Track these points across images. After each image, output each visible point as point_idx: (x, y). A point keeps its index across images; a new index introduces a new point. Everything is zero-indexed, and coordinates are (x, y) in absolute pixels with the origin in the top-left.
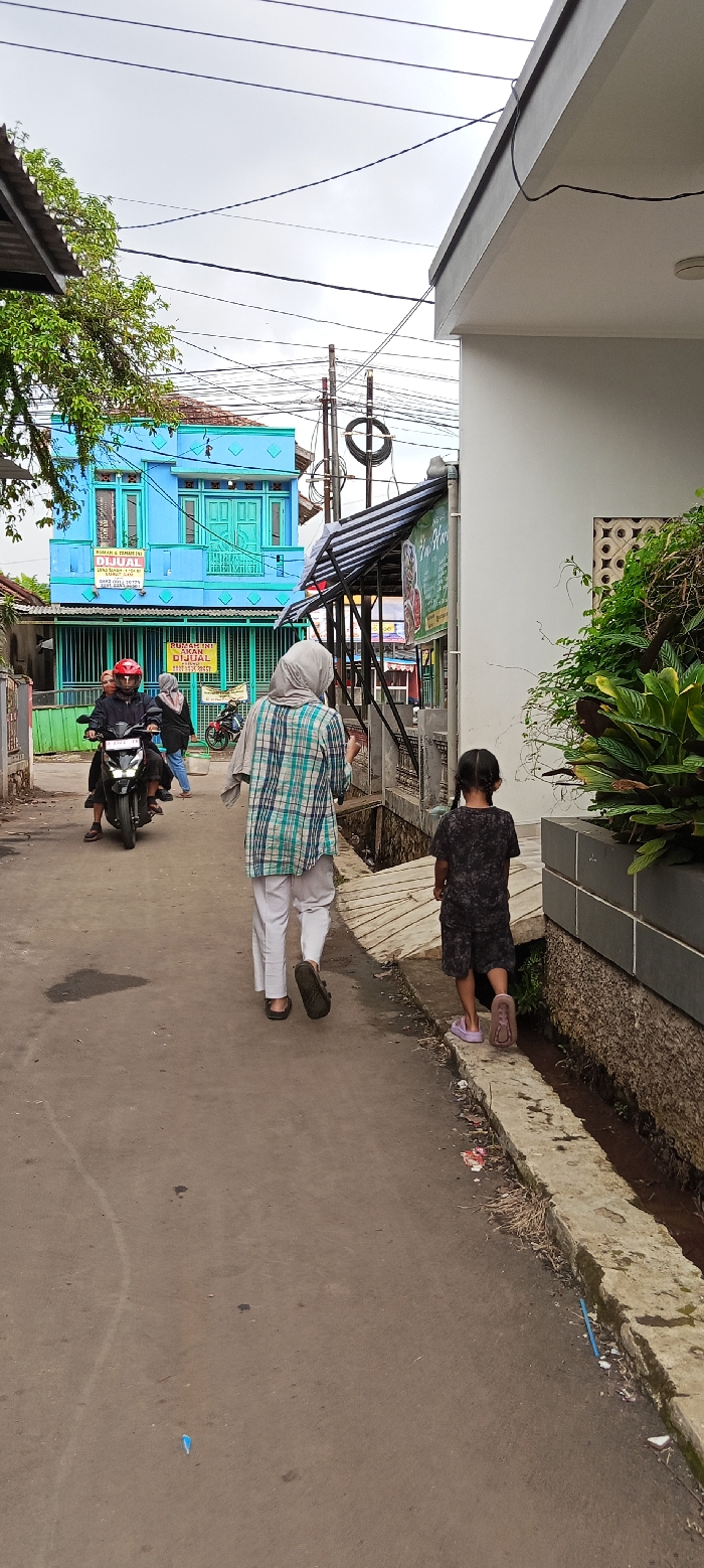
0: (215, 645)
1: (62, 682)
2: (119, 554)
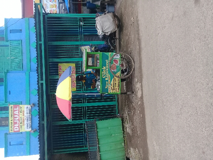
1: (84, 148)
2: (13, 119)
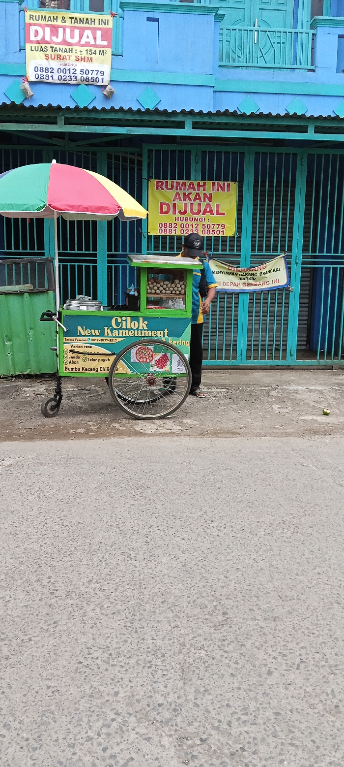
0: (234, 186)
2: (68, 23)
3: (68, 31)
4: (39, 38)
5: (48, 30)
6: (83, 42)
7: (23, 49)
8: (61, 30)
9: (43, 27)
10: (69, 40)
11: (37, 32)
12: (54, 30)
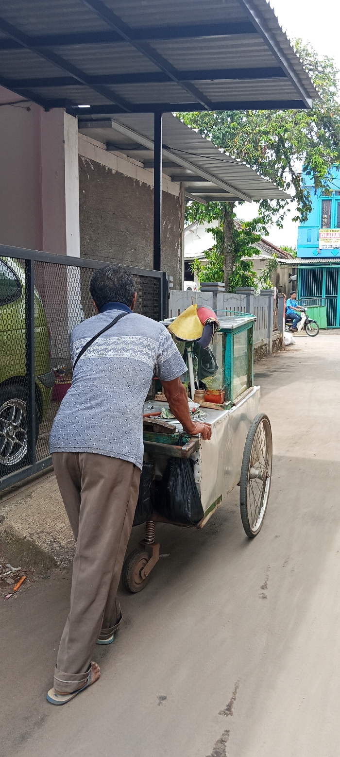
1: (300, 296)
2: (332, 232)
3: (331, 234)
4: (323, 237)
5: (326, 234)
6: (336, 237)
7: (318, 240)
8: (329, 234)
9: (324, 233)
10: (331, 236)
11: (323, 235)
12: (328, 234)
